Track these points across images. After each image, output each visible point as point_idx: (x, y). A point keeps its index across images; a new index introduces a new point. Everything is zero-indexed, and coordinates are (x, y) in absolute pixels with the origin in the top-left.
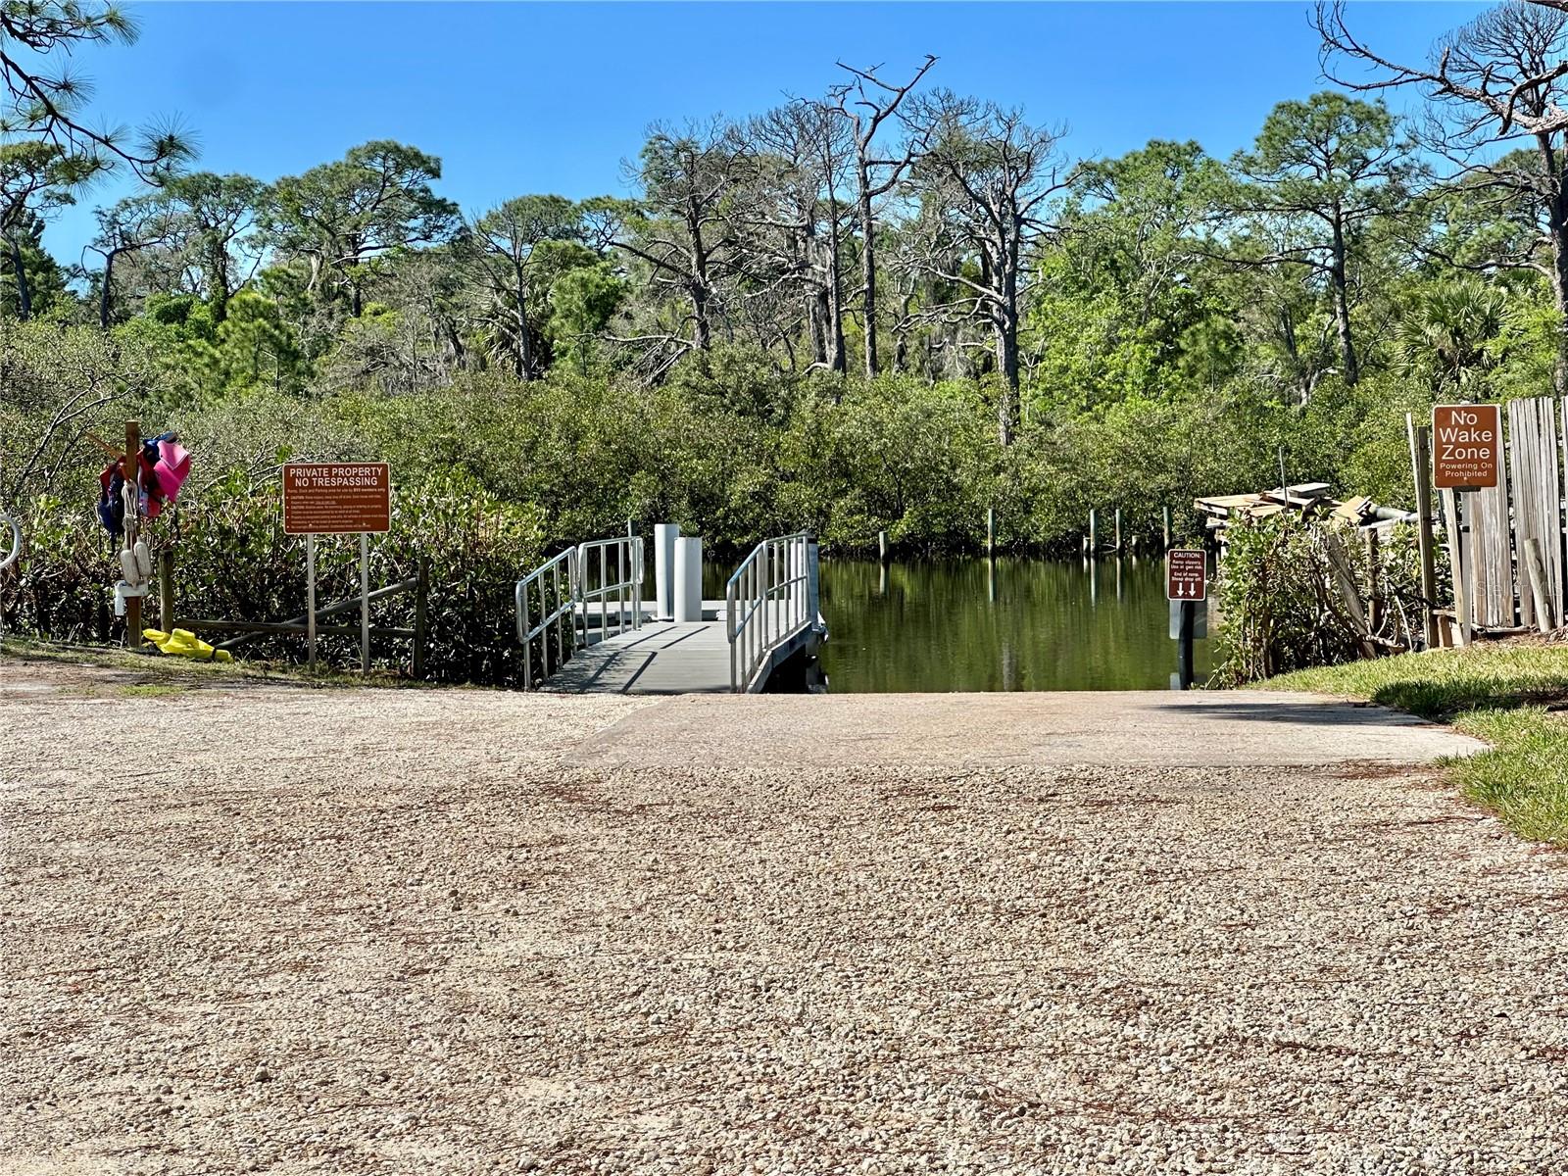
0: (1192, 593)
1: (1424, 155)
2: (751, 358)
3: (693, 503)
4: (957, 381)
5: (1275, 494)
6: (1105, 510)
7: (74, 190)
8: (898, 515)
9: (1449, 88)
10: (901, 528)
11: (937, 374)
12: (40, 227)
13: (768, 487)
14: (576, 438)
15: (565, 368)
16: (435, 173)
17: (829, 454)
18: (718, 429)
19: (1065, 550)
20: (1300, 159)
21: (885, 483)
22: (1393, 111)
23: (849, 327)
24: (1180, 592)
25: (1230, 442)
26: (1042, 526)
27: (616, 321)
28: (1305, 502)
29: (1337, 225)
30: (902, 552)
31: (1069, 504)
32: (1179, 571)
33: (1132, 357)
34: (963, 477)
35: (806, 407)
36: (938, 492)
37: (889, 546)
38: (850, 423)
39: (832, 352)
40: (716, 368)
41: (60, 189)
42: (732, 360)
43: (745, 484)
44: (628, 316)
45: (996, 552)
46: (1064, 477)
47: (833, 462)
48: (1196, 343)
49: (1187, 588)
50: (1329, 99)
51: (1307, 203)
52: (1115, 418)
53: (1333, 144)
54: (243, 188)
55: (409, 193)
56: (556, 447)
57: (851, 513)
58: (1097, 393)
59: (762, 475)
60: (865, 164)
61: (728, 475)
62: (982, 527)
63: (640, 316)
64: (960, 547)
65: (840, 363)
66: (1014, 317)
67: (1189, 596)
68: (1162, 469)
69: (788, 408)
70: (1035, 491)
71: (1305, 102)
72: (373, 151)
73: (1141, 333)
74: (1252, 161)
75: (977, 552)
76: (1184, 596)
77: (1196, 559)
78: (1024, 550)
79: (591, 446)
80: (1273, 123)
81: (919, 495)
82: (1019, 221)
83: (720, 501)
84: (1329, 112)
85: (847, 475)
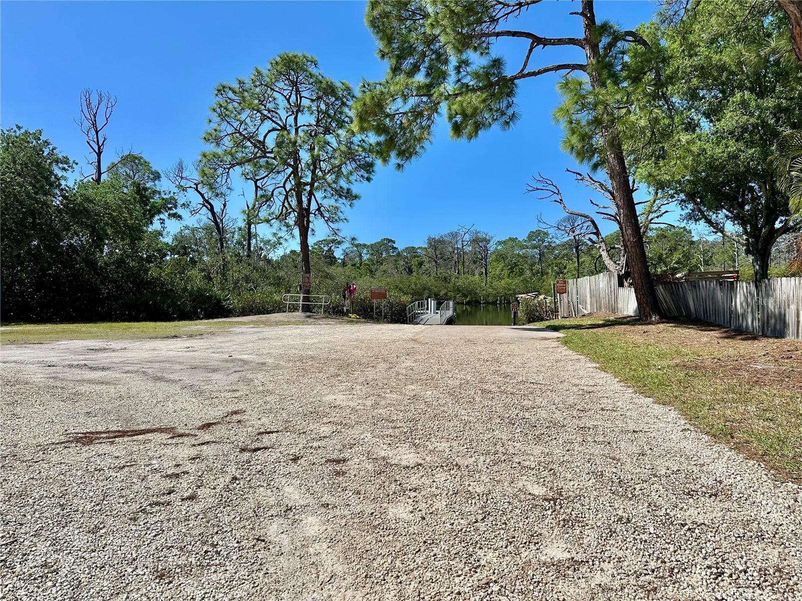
1: (554, 240)
2: (444, 272)
3: (435, 295)
4: (477, 276)
5: (529, 294)
6: (501, 297)
7: (339, 246)
8: (467, 297)
9: (559, 229)
10: (468, 299)
11: (474, 275)
12: (334, 252)
13: (446, 293)
14: (416, 285)
15: (414, 274)
16: (394, 243)
18: (439, 284)
19: (494, 303)
20: (534, 240)
21: (465, 292)
22: (549, 232)
23: (460, 267)
24: (513, 310)
25: (522, 286)
26: (491, 299)
27: (423, 266)
28: (534, 296)
29: (540, 251)
30: (468, 303)
31: (495, 296)
32: (513, 307)
33: (506, 272)
34: (478, 291)
35: (453, 280)
36: (474, 294)
37: (466, 302)
38: (460, 283)
39: (457, 271)
40: (438, 274)
41: (337, 246)
42: (441, 273)
43: (442, 293)
44: (425, 266)
45: (483, 303)
46: (494, 291)
47: (457, 289)
48: (516, 270)
50: (539, 230)
51: (535, 247)
52: (503, 282)
53: (539, 238)
54: (365, 245)
55: (390, 246)
56: (413, 286)
57: (460, 297)
58: (500, 278)
59: (446, 291)
60: (462, 241)
61: (440, 291)
62: (481, 299)
63: (427, 265)
64: (477, 303)
65: (458, 273)
66: (486, 266)
67: (515, 311)
68: (511, 290)
69: (450, 280)
70: (490, 294)
71: (535, 231)
72: (385, 239)
73: (507, 268)
74: (526, 241)
75: (480, 303)
77: (516, 305)
78: (488, 303)
79: (419, 286)
80: (529, 234)
81: (471, 294)
82: (488, 250)
83: (439, 295)
84: (539, 233)
85: (459, 291)
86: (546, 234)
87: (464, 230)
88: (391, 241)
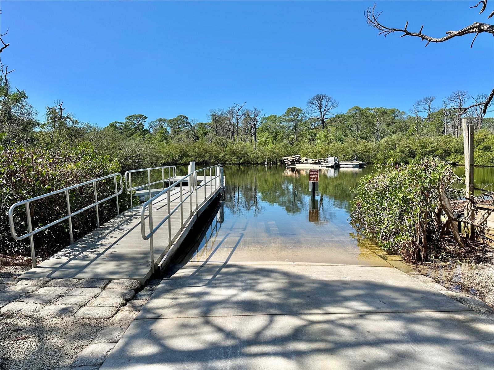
0: (315, 180)
1: (306, 115)
2: (222, 139)
3: (215, 157)
4: (248, 143)
5: (293, 156)
6: (268, 158)
7: (145, 120)
8: (241, 159)
9: (408, 34)
10: (241, 161)
11: (246, 142)
12: (144, 125)
13: (224, 155)
14: (199, 149)
15: (200, 140)
16: (188, 119)
17: (232, 151)
18: (218, 148)
19: (263, 164)
20: (291, 115)
21: (239, 155)
22: (302, 109)
23: (235, 137)
24: (312, 180)
25: (284, 150)
26: (260, 161)
27: (207, 135)
28: (298, 158)
29: (295, 124)
30: (242, 164)
31: (263, 158)
32: (312, 174)
33: (270, 140)
34: (249, 154)
35: (229, 145)
36: (246, 156)
37: (240, 163)
38: (235, 147)
39: (233, 139)
40: (218, 140)
41: (144, 120)
42: (220, 139)
43: (221, 155)
44: (209, 135)
45: (254, 164)
46: (263, 154)
47: (233, 152)
48: (278, 138)
49: (314, 179)
50: (294, 107)
51: (291, 120)
52: (269, 147)
53: (295, 113)
54: (165, 120)
55: (185, 121)
56: (196, 150)
57: (235, 159)
58: (266, 144)
59: (223, 154)
60: (237, 116)
61: (219, 154)
62: (252, 161)
63: (210, 134)
64: (249, 163)
65: (234, 140)
66: (256, 134)
67: (314, 181)
68: (275, 153)
69: (227, 145)
70: (259, 156)
71: (291, 108)
72: (180, 116)
73: (271, 136)
74: (285, 115)
75: (251, 164)
76: (313, 181)
77: (316, 172)
78: (257, 164)
79: (201, 150)
80: (287, 110)
81: (244, 157)
82: (256, 122)
83: (218, 157)
84: (295, 109)
85: (234, 154)
86: (300, 110)
87: (238, 107)
88: (185, 117)
